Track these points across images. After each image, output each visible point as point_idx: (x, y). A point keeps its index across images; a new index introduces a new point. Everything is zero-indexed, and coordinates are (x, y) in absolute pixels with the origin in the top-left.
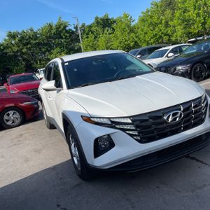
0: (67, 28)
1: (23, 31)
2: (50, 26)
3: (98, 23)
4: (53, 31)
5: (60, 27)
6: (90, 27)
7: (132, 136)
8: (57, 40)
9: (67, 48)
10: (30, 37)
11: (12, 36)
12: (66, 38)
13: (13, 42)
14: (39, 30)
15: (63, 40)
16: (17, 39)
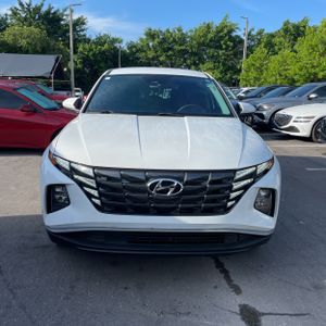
0: (234, 34)
1: (168, 31)
2: (209, 27)
4: (210, 36)
5: (222, 30)
8: (212, 50)
9: (224, 65)
10: (174, 41)
11: (151, 35)
12: (226, 49)
13: (151, 44)
14: (191, 31)
15: (220, 52)
16: (157, 40)
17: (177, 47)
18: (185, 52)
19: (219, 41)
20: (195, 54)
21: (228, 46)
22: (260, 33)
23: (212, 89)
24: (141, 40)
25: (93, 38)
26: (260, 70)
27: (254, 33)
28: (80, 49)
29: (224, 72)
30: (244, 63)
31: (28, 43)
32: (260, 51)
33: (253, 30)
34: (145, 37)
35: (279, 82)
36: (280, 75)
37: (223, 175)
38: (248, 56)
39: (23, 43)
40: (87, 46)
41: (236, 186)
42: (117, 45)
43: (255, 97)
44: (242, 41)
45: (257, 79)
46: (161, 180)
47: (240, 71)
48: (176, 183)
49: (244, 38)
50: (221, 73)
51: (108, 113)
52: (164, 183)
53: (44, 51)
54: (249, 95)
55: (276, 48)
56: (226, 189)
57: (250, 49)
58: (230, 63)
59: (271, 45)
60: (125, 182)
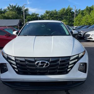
0: (71, 11)
1: (52, 11)
2: (64, 9)
3: (87, 9)
5: (68, 10)
6: (83, 11)
7: (14, 68)
8: (65, 16)
9: (69, 20)
10: (54, 14)
11: (47, 12)
12: (69, 15)
13: (47, 15)
14: (59, 11)
15: (68, 16)
16: (49, 14)
17: (55, 16)
18: (57, 17)
19: (67, 13)
20: (60, 17)
21: (70, 15)
22: (79, 10)
23: (63, 26)
24: (44, 14)
25: (31, 14)
26: (80, 21)
27: (77, 10)
28: (27, 17)
29: (69, 22)
30: (75, 19)
31: (12, 16)
32: (79, 16)
33: (77, 9)
34: (45, 13)
35: (86, 24)
36: (86, 22)
37: (65, 59)
38: (76, 17)
39: (10, 16)
40: (29, 16)
41: (71, 63)
42: (38, 16)
43: (78, 29)
44: (74, 13)
45: (79, 24)
46: (41, 61)
47: (74, 21)
48: (47, 62)
49: (75, 12)
50: (68, 22)
51: (26, 36)
52: (42, 63)
53: (16, 18)
54: (77, 28)
55: (84, 14)
56: (67, 64)
57: (77, 15)
58: (71, 19)
59: (83, 14)
60: (27, 62)
